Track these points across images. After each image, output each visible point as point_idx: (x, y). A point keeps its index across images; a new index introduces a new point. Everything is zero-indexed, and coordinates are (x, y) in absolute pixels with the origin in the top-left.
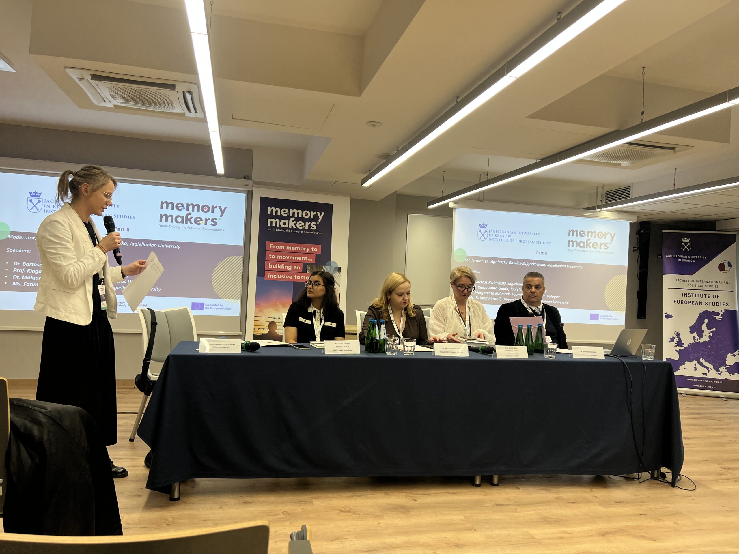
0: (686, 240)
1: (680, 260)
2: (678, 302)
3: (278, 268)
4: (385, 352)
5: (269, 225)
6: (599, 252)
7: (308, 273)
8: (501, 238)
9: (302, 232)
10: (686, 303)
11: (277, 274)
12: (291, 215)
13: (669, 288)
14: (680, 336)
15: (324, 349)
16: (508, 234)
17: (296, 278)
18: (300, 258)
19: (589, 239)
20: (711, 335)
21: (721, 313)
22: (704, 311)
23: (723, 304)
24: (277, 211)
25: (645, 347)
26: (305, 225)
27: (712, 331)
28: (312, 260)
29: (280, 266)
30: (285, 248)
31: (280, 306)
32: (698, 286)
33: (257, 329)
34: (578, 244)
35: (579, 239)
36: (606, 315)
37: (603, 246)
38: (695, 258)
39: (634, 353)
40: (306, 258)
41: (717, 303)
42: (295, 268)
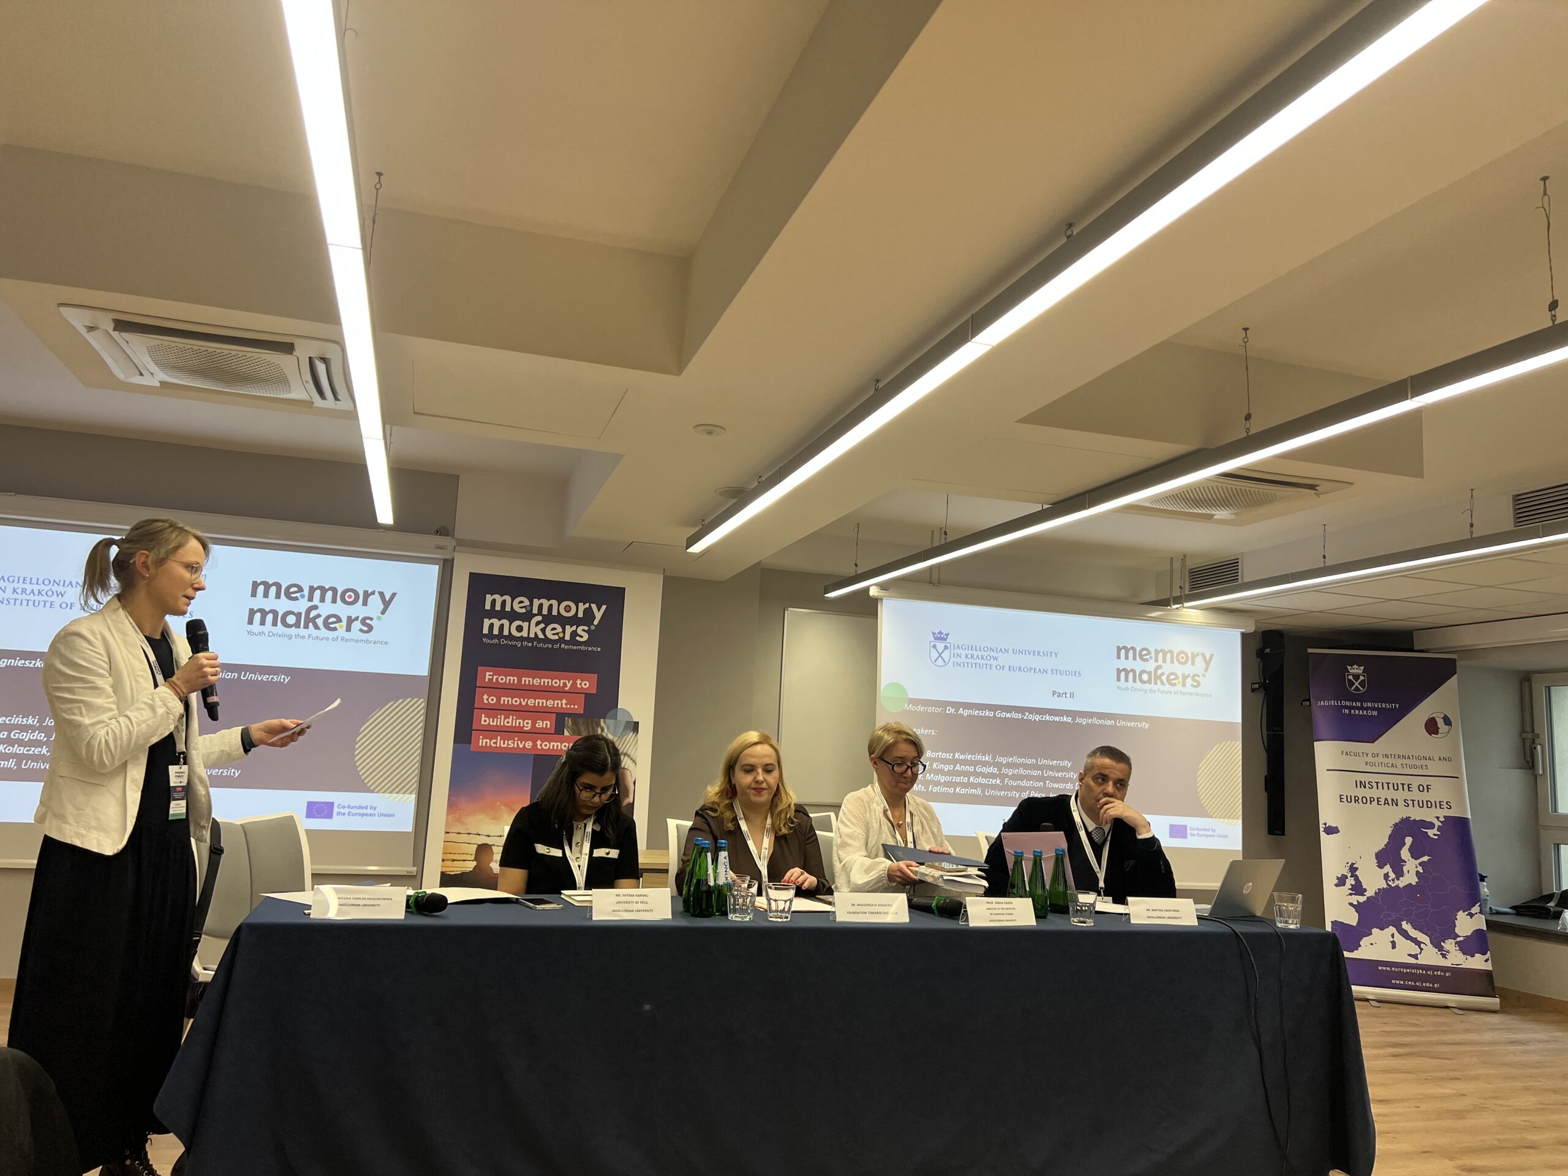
0: (1356, 670)
1: (1347, 711)
2: (1349, 801)
3: (502, 724)
4: (725, 914)
5: (486, 631)
6: (1181, 692)
7: (568, 736)
8: (977, 661)
9: (556, 646)
10: (1365, 802)
11: (499, 738)
12: (535, 611)
13: (1327, 770)
14: (1357, 873)
15: (592, 907)
16: (992, 654)
17: (539, 747)
18: (550, 703)
19: (1160, 667)
20: (1421, 871)
21: (1437, 824)
22: (1402, 819)
23: (1440, 805)
24: (504, 602)
25: (1281, 899)
26: (564, 632)
27: (1423, 862)
28: (577, 707)
29: (507, 720)
30: (520, 681)
31: (503, 807)
32: (1386, 765)
33: (448, 860)
34: (1137, 676)
35: (1138, 665)
36: (1202, 827)
37: (1189, 681)
38: (1376, 706)
39: (1259, 913)
40: (564, 701)
41: (1427, 801)
42: (540, 724)
